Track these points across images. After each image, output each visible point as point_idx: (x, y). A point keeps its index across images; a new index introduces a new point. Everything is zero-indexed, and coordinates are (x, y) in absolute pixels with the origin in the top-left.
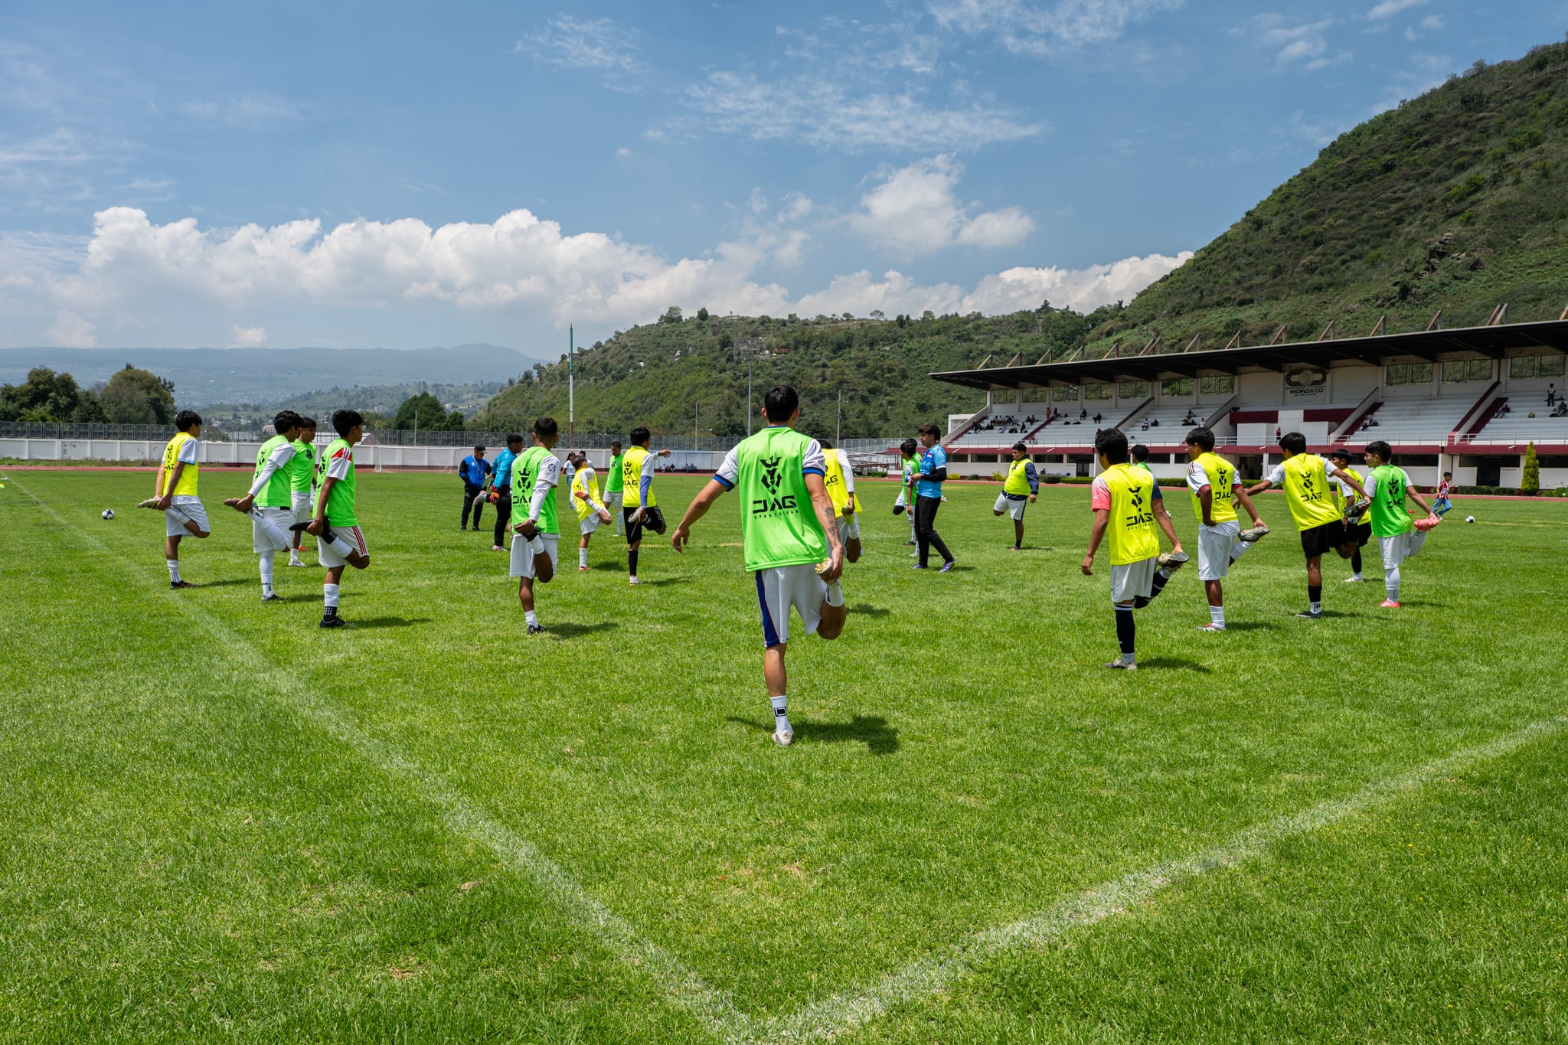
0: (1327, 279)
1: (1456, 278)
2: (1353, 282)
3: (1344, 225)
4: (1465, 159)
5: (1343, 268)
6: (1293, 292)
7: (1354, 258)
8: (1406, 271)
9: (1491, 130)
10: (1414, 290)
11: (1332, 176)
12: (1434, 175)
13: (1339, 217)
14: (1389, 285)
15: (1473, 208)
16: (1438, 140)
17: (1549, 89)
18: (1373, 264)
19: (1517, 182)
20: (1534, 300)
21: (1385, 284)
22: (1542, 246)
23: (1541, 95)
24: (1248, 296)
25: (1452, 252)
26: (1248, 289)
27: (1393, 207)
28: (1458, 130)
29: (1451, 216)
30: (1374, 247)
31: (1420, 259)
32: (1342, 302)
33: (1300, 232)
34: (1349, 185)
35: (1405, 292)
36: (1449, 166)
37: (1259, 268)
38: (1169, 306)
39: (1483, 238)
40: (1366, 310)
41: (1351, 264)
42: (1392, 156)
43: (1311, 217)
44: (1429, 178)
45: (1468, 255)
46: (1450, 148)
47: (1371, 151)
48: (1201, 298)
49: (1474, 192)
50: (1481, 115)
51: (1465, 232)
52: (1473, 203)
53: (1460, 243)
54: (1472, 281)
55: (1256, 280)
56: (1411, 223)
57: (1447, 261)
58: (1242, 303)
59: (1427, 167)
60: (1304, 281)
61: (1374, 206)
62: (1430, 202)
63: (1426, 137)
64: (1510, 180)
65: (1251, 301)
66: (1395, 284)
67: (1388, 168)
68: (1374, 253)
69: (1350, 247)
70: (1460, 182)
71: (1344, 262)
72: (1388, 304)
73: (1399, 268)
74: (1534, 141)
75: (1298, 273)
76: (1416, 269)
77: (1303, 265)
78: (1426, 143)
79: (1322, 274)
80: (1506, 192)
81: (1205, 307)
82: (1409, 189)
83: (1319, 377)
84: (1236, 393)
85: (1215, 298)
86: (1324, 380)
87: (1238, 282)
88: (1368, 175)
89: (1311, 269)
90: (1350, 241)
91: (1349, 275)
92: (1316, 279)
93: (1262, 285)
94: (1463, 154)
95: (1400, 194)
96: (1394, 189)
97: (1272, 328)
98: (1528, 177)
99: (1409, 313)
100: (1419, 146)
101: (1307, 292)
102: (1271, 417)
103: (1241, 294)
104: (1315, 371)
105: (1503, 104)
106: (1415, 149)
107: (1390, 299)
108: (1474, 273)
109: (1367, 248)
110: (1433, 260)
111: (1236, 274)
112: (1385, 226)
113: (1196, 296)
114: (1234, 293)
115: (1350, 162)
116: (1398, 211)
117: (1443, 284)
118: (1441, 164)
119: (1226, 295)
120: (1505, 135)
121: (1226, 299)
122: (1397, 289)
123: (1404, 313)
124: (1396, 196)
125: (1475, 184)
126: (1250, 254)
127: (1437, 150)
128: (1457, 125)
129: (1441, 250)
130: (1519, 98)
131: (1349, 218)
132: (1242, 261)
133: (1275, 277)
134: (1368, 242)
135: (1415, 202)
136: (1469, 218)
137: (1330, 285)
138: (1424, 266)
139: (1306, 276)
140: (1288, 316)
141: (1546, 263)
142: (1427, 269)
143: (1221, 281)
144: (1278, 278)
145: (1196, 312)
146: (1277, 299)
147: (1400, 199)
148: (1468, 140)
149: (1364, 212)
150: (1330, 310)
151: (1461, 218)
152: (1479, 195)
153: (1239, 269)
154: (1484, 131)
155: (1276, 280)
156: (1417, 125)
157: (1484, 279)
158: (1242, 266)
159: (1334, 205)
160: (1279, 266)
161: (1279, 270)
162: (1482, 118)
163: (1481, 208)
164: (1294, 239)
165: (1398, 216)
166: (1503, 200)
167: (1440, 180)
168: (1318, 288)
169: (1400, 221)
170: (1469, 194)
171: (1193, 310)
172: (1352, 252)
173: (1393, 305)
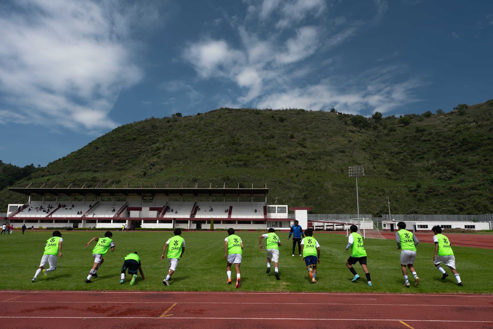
0: (121, 168)
1: (157, 172)
2: (129, 169)
3: (125, 153)
4: (155, 141)
5: (126, 165)
6: (111, 170)
7: (129, 162)
8: (144, 168)
9: (159, 135)
10: (147, 174)
11: (119, 138)
12: (147, 143)
13: (123, 150)
14: (140, 172)
15: (159, 154)
16: (147, 134)
17: (171, 128)
18: (134, 165)
19: (168, 149)
20: (177, 180)
21: (139, 171)
22: (176, 167)
23: (170, 129)
24: (97, 170)
25: (156, 165)
26: (97, 167)
27: (138, 150)
28: (152, 133)
29: (154, 155)
30: (134, 160)
31: (147, 166)
32: (127, 175)
33: (111, 153)
34: (124, 142)
35: (145, 174)
36: (151, 142)
37: (99, 161)
38: (68, 169)
39: (163, 162)
40: (134, 178)
41: (128, 164)
42: (135, 136)
43: (114, 149)
44: (146, 144)
45: (160, 166)
46: (150, 137)
47: (129, 134)
48: (80, 168)
49: (158, 150)
50: (157, 131)
51: (159, 160)
52: (159, 153)
53: (158, 163)
54: (161, 173)
55: (98, 165)
56: (143, 155)
57: (154, 167)
58: (95, 171)
59: (145, 141)
60: (115, 167)
61: (132, 149)
62: (147, 150)
63: (144, 133)
64: (166, 149)
65: (98, 171)
66: (142, 172)
67: (135, 139)
68: (134, 162)
69: (128, 159)
70: (155, 146)
71: (126, 163)
72: (140, 177)
73: (142, 167)
74: (171, 140)
75: (112, 164)
76: (147, 168)
77: (114, 162)
78: (144, 135)
79: (120, 166)
80: (165, 152)
81: (82, 171)
82: (141, 146)
83: (151, 198)
84: (127, 201)
85: (85, 169)
86: (153, 199)
87: (93, 165)
88: (129, 140)
89: (117, 164)
90: (127, 158)
91: (128, 167)
92: (118, 167)
93: (101, 167)
94: (154, 140)
95: (139, 147)
96: (137, 145)
97: (107, 180)
98: (171, 148)
99: (147, 180)
100: (142, 135)
101: (116, 171)
102: (140, 209)
103: (94, 169)
104: (150, 196)
105: (161, 129)
106: (141, 136)
107: (141, 176)
108: (162, 171)
109: (132, 160)
110: (151, 166)
111: (92, 162)
112: (136, 155)
113: (78, 167)
114: (92, 168)
115: (123, 135)
116: (139, 151)
117: (154, 173)
118: (148, 141)
119: (89, 168)
120: (163, 137)
121: (89, 170)
122: (143, 173)
123: (145, 180)
124: (138, 147)
125: (158, 148)
126: (96, 157)
127: (147, 137)
128: (151, 132)
129: (153, 164)
130: (165, 128)
131: (126, 151)
132: (93, 158)
133: (105, 165)
134: (132, 159)
135: (144, 150)
136: (159, 157)
137: (123, 169)
138: (149, 168)
139: (115, 166)
140: (111, 177)
141: (178, 171)
142: (150, 169)
143: (87, 164)
144: (106, 166)
145: (79, 173)
146: (106, 172)
147: (139, 148)
148: (154, 136)
149: (130, 150)
150: (123, 177)
151: (156, 156)
152: (159, 151)
153: (92, 161)
154: (158, 135)
155: (105, 166)
156: (141, 129)
157: (164, 173)
158: (93, 160)
159: (120, 147)
160: (106, 162)
161: (106, 163)
162: (157, 132)
163: (161, 155)
164: (110, 154)
165: (139, 153)
166: (166, 153)
167: (149, 145)
168: (119, 170)
169: (140, 154)
170: (157, 150)
171: (77, 172)
172: (128, 161)
173: (142, 177)
